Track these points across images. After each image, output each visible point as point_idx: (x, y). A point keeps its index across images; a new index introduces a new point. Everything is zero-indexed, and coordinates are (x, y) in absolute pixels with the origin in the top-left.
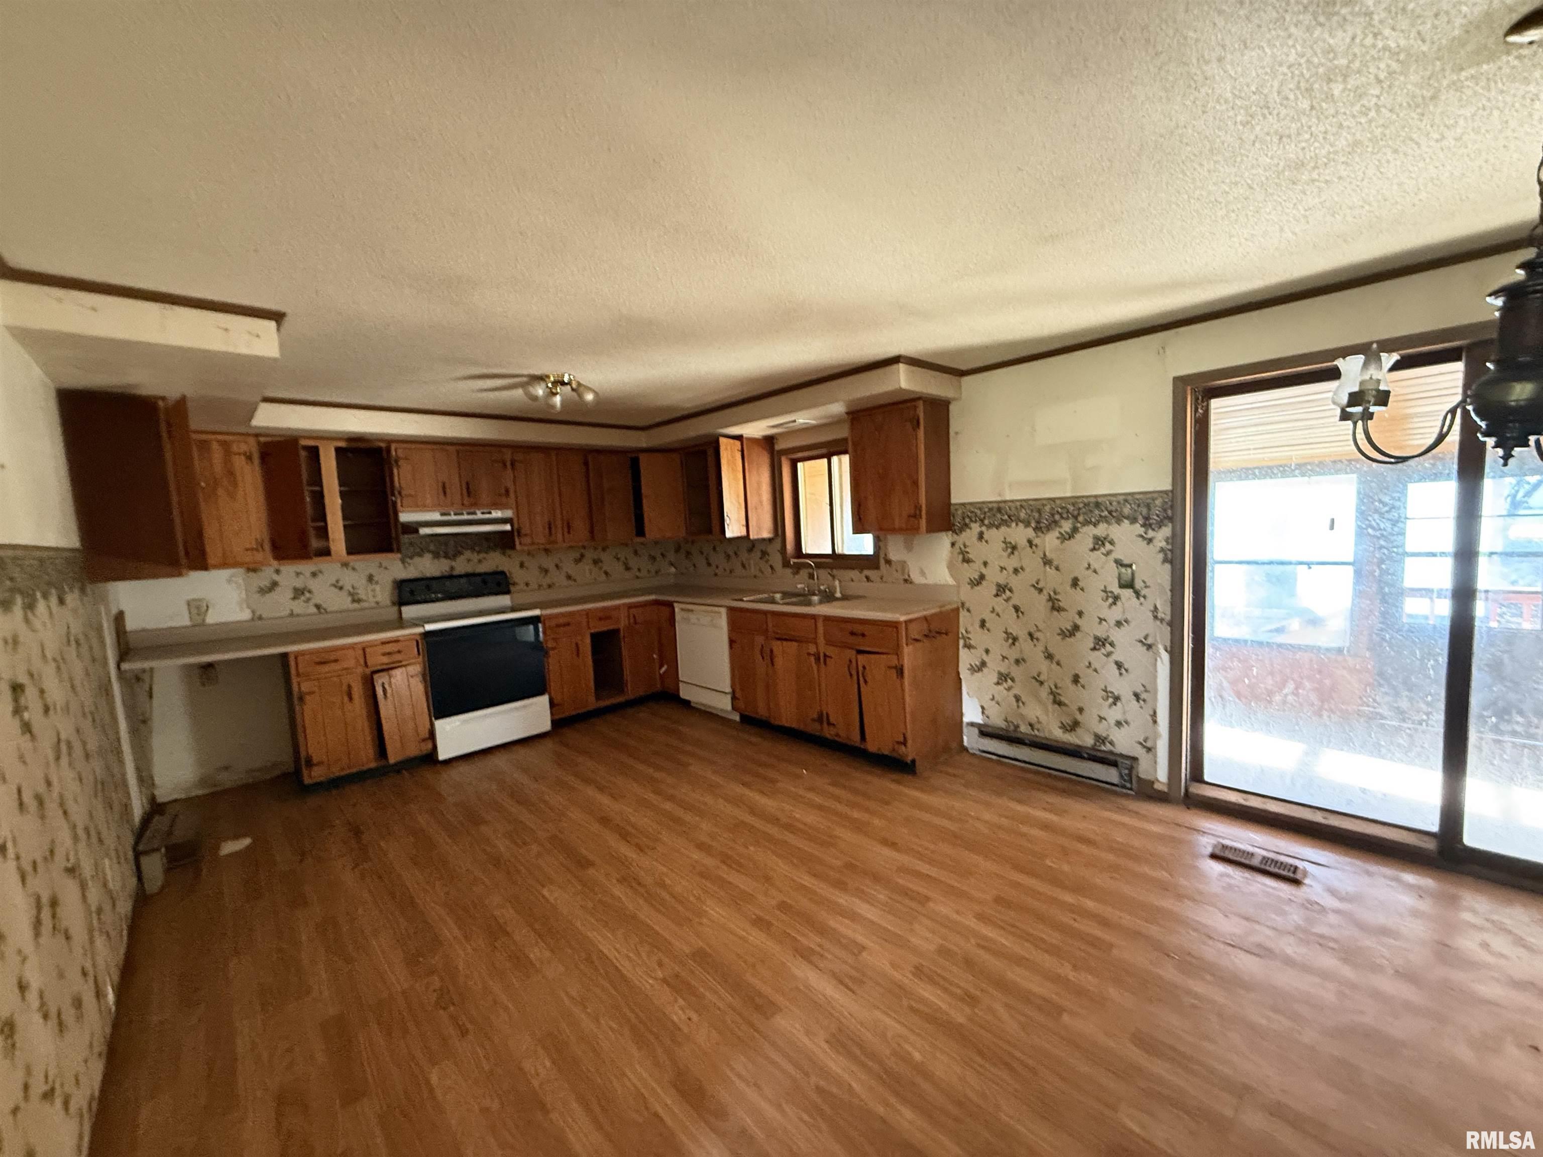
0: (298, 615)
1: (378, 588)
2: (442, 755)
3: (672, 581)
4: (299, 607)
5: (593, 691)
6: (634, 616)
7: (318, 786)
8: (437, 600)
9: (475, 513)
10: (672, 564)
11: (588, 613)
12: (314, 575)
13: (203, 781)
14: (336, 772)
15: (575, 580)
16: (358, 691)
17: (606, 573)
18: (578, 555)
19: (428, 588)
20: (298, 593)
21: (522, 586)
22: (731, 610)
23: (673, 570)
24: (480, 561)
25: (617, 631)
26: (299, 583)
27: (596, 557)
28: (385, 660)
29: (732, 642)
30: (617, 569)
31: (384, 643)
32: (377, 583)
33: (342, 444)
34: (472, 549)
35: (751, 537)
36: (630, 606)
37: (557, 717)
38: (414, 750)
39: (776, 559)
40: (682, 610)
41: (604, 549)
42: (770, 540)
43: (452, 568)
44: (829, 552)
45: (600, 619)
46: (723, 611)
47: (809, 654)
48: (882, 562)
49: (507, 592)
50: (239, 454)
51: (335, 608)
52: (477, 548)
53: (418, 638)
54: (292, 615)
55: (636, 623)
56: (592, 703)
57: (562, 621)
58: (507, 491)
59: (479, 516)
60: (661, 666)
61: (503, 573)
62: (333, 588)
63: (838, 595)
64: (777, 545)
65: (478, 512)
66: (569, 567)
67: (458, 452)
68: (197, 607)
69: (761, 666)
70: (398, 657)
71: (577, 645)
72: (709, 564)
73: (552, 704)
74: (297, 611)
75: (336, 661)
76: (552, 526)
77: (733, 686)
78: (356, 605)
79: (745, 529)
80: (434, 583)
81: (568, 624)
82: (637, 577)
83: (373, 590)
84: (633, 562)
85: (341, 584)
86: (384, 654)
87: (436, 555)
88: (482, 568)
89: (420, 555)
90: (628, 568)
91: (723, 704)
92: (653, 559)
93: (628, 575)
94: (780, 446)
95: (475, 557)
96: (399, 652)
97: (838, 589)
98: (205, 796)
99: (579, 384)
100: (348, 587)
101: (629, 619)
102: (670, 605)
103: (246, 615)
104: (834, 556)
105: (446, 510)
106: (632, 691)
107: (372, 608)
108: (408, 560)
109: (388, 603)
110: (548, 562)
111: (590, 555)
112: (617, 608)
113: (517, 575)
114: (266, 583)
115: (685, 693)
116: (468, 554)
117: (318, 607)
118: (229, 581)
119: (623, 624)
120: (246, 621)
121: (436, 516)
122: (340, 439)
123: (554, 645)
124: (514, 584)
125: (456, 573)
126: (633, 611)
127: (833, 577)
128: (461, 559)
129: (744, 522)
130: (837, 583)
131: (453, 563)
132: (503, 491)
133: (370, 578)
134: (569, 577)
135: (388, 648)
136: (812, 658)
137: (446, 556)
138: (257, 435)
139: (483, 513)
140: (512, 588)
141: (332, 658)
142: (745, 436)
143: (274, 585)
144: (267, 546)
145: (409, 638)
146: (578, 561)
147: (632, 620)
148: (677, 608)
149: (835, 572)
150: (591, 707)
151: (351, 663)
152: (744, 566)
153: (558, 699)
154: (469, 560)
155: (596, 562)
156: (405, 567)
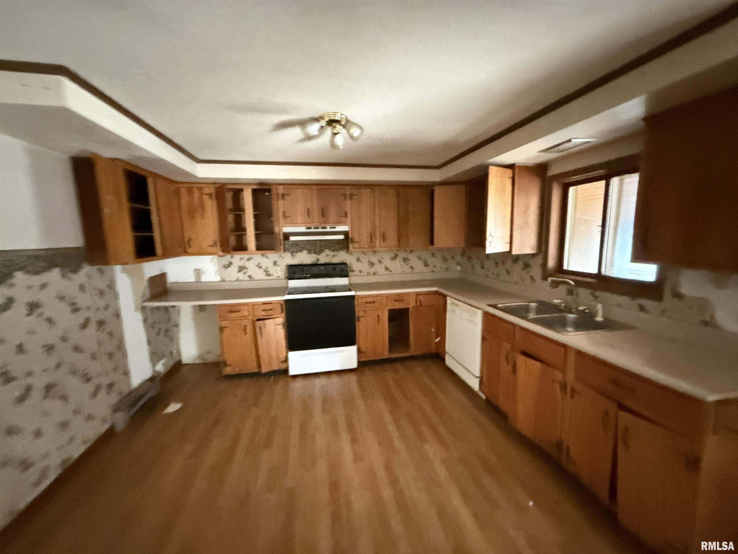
0: (240, 280)
1: (278, 268)
2: (292, 372)
3: (456, 275)
4: (241, 276)
5: (387, 348)
6: (420, 301)
7: (229, 377)
8: (305, 278)
9: (325, 228)
10: (459, 264)
11: (388, 296)
12: (248, 259)
13: (200, 357)
14: (237, 371)
15: (391, 271)
16: (249, 329)
17: (412, 268)
18: (393, 255)
19: (303, 271)
20: (241, 269)
21: (357, 273)
22: (486, 315)
23: (459, 268)
24: (334, 256)
25: (408, 309)
26: (241, 263)
27: (405, 257)
28: (264, 313)
29: (484, 339)
30: (418, 265)
31: (264, 304)
32: (278, 266)
33: (255, 187)
34: (330, 249)
35: (514, 252)
36: (418, 294)
37: (362, 360)
38: (276, 367)
39: (537, 272)
40: (452, 303)
41: (411, 252)
42: (533, 255)
43: (318, 260)
44: (594, 270)
45: (396, 301)
46: (479, 313)
47: (554, 381)
48: (667, 294)
49: (347, 276)
50: (206, 194)
51: (257, 278)
52: (332, 249)
53: (282, 302)
54: (237, 280)
55: (421, 305)
56: (386, 355)
57: (369, 300)
58: (346, 214)
59: (328, 229)
60: (436, 338)
61: (345, 264)
62: (257, 267)
63: (599, 318)
64: (539, 260)
65: (328, 227)
66: (387, 262)
67: (318, 189)
68: (198, 272)
69: (505, 368)
70: (270, 312)
71: (378, 316)
72: (483, 268)
73: (359, 351)
74: (241, 278)
75: (238, 311)
76: (373, 237)
77: (482, 372)
78: (267, 278)
79: (508, 245)
80: (305, 268)
81: (374, 302)
82: (433, 271)
83: (276, 270)
84: (431, 261)
85: (261, 265)
86: (264, 310)
87: (310, 252)
88: (335, 260)
89: (301, 251)
90: (426, 265)
91: (475, 384)
92: (445, 260)
93: (426, 269)
94: (553, 171)
95: (331, 253)
96: (271, 310)
97: (600, 313)
98: (199, 364)
99: (348, 121)
100: (264, 267)
101: (416, 302)
102: (445, 296)
103: (217, 278)
104: (599, 276)
105: (309, 225)
106: (413, 351)
107: (275, 279)
108: (295, 254)
109: (283, 277)
110: (374, 259)
111: (402, 255)
112: (409, 294)
113: (356, 266)
114: (227, 263)
115: (449, 362)
116: (327, 252)
117: (250, 277)
118: (211, 261)
119: (411, 305)
120: (218, 282)
121: (303, 229)
122: (253, 184)
123: (363, 314)
124: (353, 271)
125: (319, 262)
126: (420, 297)
127: (596, 297)
128: (323, 255)
129: (508, 240)
130: (599, 307)
131: (318, 256)
132: (343, 214)
133: (275, 263)
134: (387, 269)
135: (265, 307)
136: (557, 387)
137: (315, 253)
138: (215, 183)
139: (331, 228)
140: (351, 274)
141: (237, 309)
142: (517, 164)
143: (230, 264)
144: (218, 244)
145: (278, 302)
146: (394, 258)
147: (418, 303)
148: (449, 300)
149: (598, 293)
150: (386, 357)
151: (246, 313)
152: (508, 273)
153: (363, 349)
154: (327, 255)
155: (405, 260)
156: (293, 258)
